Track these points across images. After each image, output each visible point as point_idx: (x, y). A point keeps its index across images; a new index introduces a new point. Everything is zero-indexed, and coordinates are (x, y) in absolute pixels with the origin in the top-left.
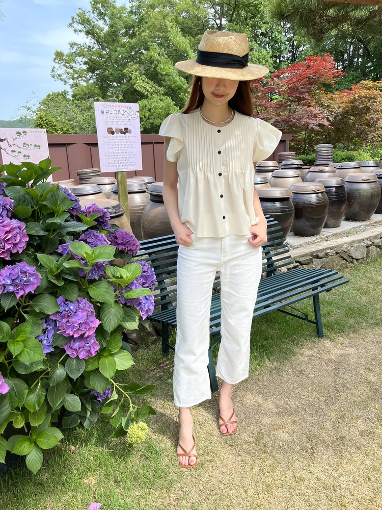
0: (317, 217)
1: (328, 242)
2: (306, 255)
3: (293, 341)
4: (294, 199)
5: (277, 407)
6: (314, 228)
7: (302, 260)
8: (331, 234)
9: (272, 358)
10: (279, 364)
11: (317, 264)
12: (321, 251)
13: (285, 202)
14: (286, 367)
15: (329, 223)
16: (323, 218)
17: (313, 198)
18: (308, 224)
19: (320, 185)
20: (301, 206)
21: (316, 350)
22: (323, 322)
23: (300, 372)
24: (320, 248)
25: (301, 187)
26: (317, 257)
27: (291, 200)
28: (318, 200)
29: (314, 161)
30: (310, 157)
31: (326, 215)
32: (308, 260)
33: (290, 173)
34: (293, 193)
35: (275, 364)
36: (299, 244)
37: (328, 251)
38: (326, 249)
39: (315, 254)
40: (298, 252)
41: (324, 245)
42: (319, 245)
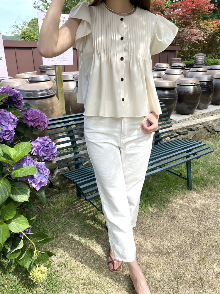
0: (193, 102)
1: (199, 119)
2: (183, 128)
3: (170, 192)
4: (178, 89)
5: (154, 248)
6: (190, 109)
7: (180, 131)
8: (201, 113)
9: (153, 205)
10: (158, 210)
11: (191, 135)
12: (194, 125)
13: (172, 91)
14: (163, 213)
15: (200, 106)
16: (197, 103)
17: (191, 89)
18: (186, 106)
19: (196, 80)
20: (182, 94)
21: (186, 200)
22: (192, 178)
23: (173, 218)
24: (193, 123)
25: (183, 81)
26: (191, 130)
27: (176, 90)
28: (194, 90)
29: (193, 65)
30: (190, 62)
31: (199, 101)
32: (184, 132)
33: (177, 71)
34: (178, 85)
35: (156, 210)
36: (180, 119)
37: (199, 126)
38: (198, 124)
39: (189, 128)
40: (178, 126)
41: (196, 121)
42: (193, 122)
